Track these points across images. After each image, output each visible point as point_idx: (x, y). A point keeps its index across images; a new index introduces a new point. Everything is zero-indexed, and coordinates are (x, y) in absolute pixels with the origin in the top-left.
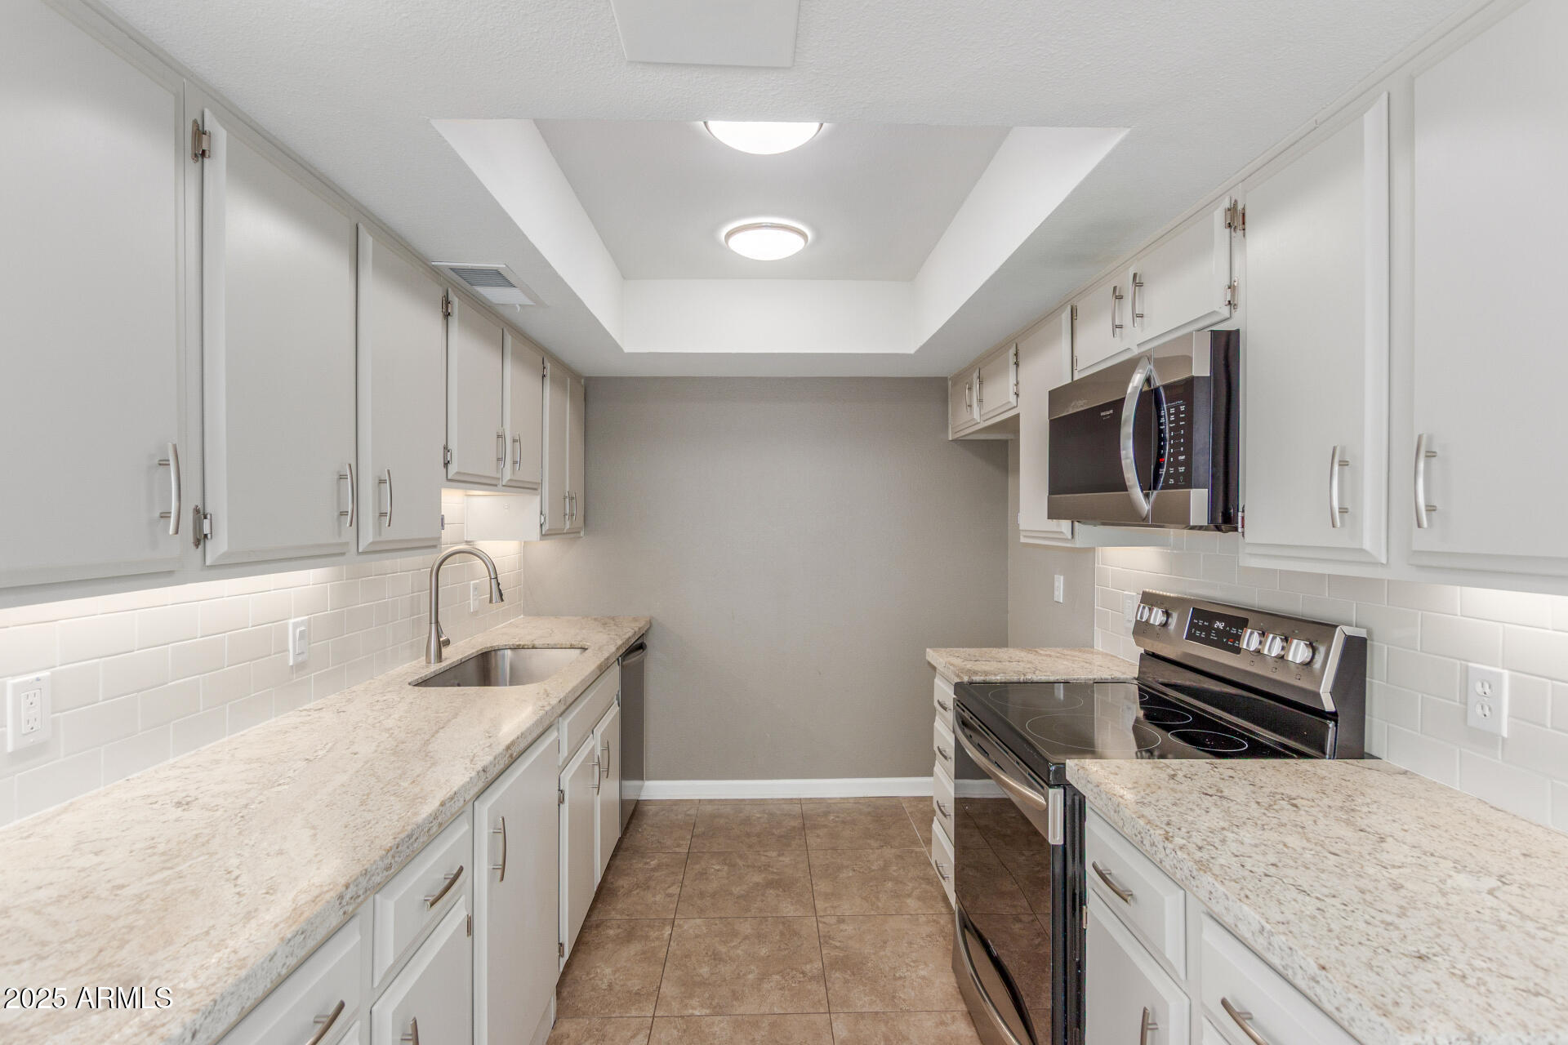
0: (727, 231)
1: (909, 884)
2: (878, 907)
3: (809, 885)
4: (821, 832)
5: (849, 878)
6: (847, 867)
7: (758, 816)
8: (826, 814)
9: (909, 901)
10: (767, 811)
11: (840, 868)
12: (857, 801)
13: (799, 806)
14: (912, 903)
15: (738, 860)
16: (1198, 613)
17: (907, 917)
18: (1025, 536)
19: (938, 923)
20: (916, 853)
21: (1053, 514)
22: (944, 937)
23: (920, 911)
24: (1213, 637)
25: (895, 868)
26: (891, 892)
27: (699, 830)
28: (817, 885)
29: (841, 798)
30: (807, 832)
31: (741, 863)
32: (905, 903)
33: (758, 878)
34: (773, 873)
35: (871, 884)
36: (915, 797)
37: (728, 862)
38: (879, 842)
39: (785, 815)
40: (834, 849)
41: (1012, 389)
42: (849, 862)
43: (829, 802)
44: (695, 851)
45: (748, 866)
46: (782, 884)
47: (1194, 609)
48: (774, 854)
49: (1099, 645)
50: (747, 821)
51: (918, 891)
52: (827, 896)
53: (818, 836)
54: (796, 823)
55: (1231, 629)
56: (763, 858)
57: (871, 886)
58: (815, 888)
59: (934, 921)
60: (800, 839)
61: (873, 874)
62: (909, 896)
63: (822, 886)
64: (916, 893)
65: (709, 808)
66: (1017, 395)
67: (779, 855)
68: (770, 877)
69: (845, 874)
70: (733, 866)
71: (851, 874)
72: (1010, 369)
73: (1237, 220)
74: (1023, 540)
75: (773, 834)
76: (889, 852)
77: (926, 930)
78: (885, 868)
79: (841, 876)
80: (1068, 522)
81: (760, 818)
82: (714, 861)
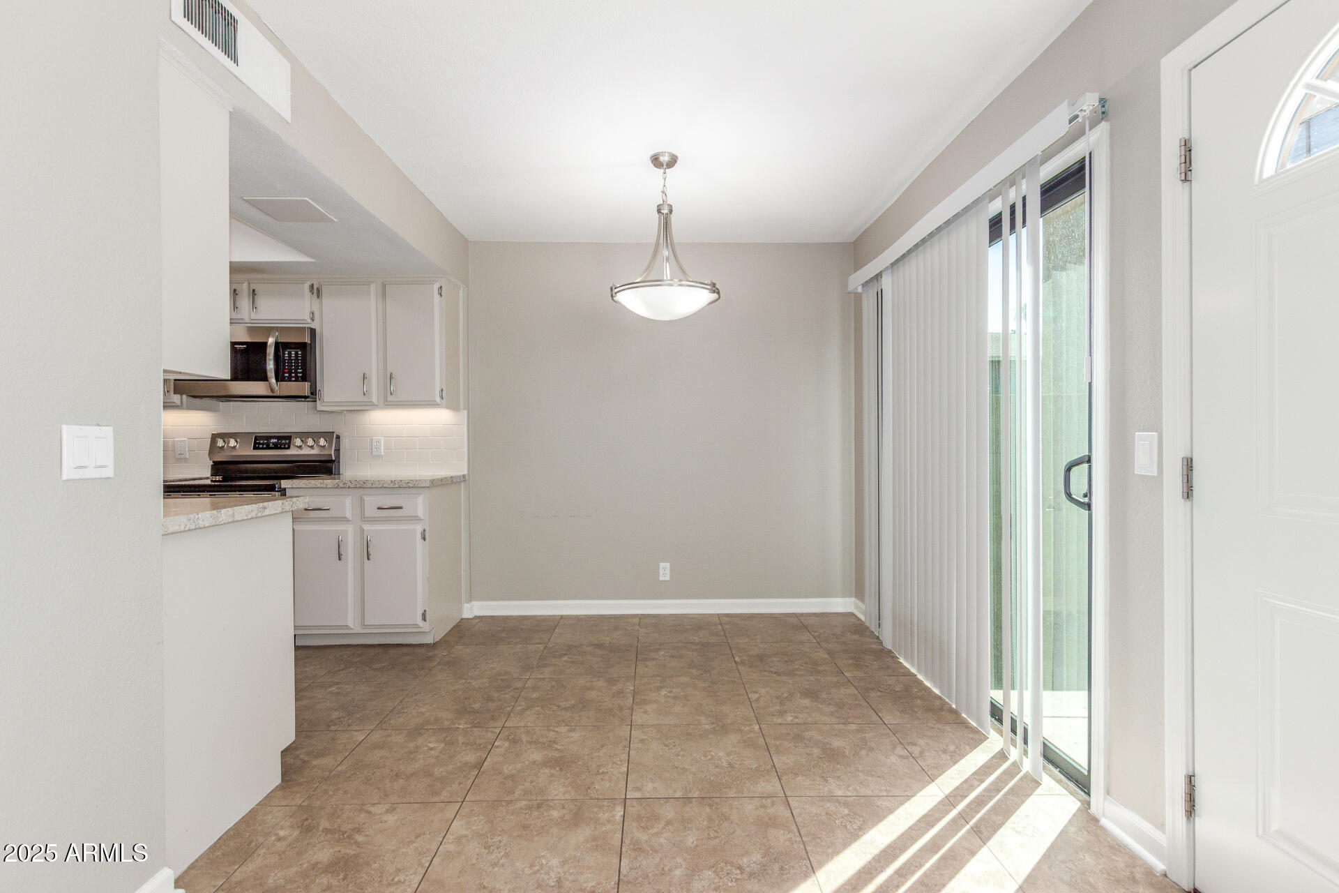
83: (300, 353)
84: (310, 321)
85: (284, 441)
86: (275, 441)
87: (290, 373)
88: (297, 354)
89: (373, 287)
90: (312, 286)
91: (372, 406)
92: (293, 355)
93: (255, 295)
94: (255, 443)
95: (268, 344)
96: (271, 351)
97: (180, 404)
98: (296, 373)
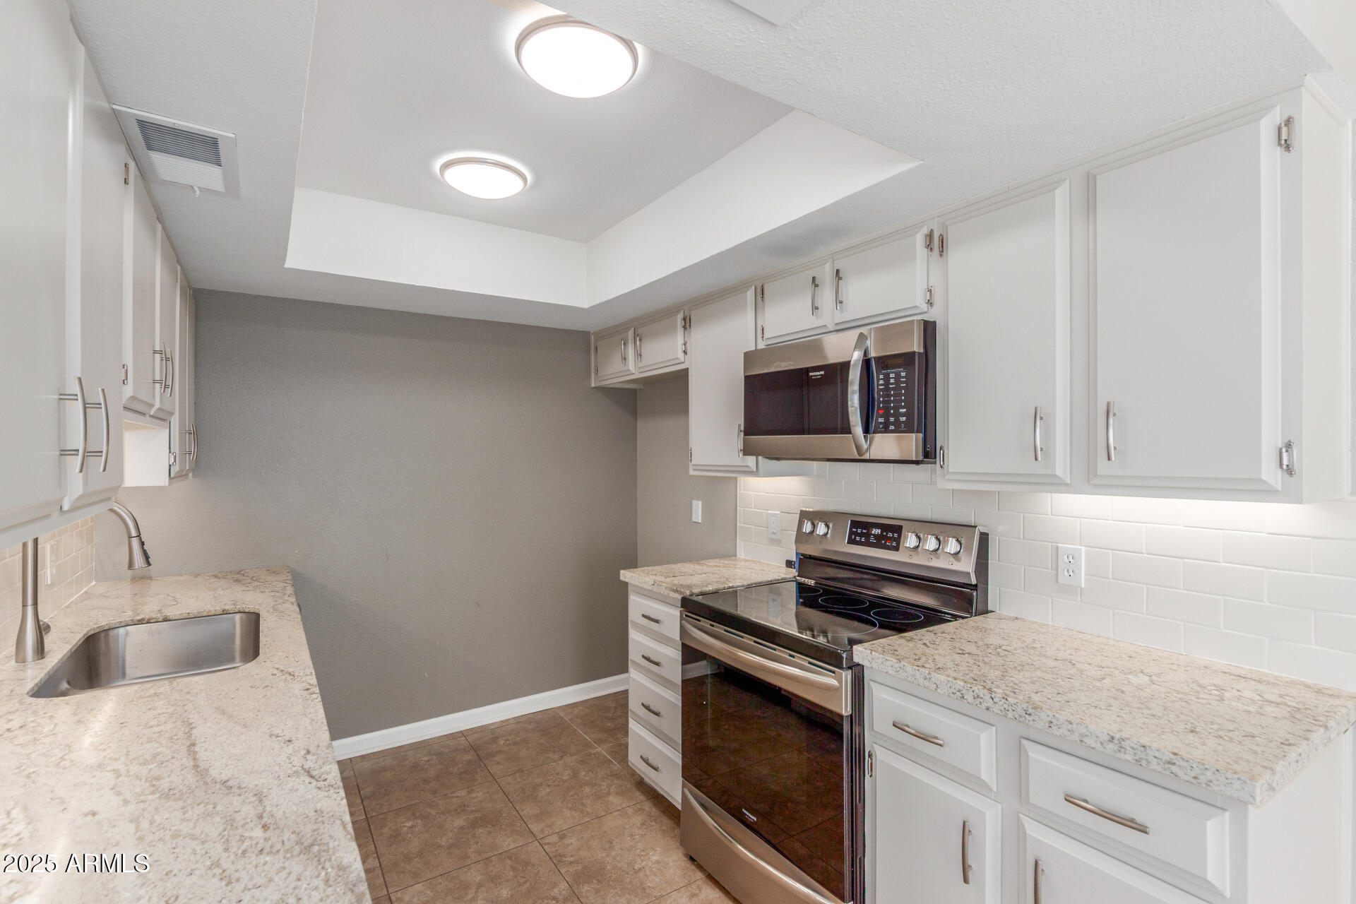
0: (442, 163)
1: (603, 784)
2: (588, 813)
3: (515, 813)
4: (499, 758)
5: (548, 794)
6: (541, 785)
7: (426, 759)
8: (495, 739)
9: (611, 798)
10: (433, 752)
11: (535, 788)
12: (517, 720)
13: (464, 738)
14: (614, 800)
15: (428, 810)
16: (855, 524)
17: (616, 813)
18: (695, 470)
19: (644, 810)
20: (594, 754)
21: (747, 451)
22: (655, 821)
23: (624, 805)
24: (872, 540)
25: (584, 773)
26: (592, 795)
27: (366, 791)
28: (523, 810)
29: (501, 722)
30: (486, 762)
31: (433, 812)
32: (609, 801)
33: (459, 822)
34: (472, 812)
35: (571, 793)
36: (567, 705)
37: (418, 814)
38: (557, 754)
39: (454, 751)
40: (521, 771)
41: (680, 348)
42: (540, 779)
43: (492, 727)
44: (374, 814)
45: (443, 813)
46: (485, 820)
47: (851, 521)
48: (464, 793)
49: (741, 554)
50: (416, 767)
51: (613, 787)
52: (538, 817)
53: (498, 763)
54: (469, 757)
55: (887, 534)
56: (454, 799)
57: (572, 796)
58: (522, 813)
59: (640, 810)
60: (482, 771)
61: (567, 784)
62: (609, 794)
63: (528, 810)
64: (613, 789)
65: (366, 765)
66: (685, 352)
67: (469, 793)
68: (472, 816)
69: (543, 792)
70: (426, 817)
71: (548, 790)
72: (679, 331)
73: (937, 244)
74: (692, 472)
75: (452, 773)
76: (570, 760)
77: (637, 820)
78: (575, 775)
79: (540, 795)
80: (754, 458)
81: (429, 761)
82: (401, 819)
83: (903, 374)
84: (924, 307)
85: (890, 535)
86: (878, 531)
87: (887, 416)
88: (898, 377)
89: (1061, 195)
90: (930, 236)
91: (1056, 484)
92: (892, 381)
93: (840, 278)
94: (851, 533)
95: (852, 363)
96: (855, 375)
97: (755, 470)
98: (897, 415)
